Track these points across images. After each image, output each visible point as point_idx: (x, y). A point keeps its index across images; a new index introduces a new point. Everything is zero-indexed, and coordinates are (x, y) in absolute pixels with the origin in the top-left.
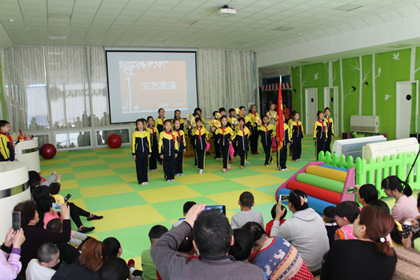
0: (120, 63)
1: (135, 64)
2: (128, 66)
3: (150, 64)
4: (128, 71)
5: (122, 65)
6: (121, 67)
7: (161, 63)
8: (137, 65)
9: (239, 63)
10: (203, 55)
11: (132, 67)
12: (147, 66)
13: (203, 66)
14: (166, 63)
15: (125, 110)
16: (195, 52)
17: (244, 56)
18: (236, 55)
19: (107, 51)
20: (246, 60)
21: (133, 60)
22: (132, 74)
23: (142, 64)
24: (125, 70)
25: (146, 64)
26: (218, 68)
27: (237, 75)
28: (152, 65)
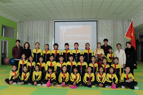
0: (60, 26)
1: (67, 27)
2: (64, 28)
3: (74, 27)
4: (63, 30)
5: (61, 28)
6: (60, 28)
7: (79, 26)
8: (68, 27)
9: (121, 26)
10: (101, 22)
11: (65, 28)
12: (72, 28)
13: (101, 28)
14: (82, 27)
15: (61, 47)
16: (97, 21)
17: (125, 23)
18: (120, 22)
19: (55, 22)
20: (126, 25)
21: (66, 26)
22: (65, 31)
23: (70, 27)
24: (62, 30)
25: (72, 27)
26: (109, 29)
27: (120, 32)
28: (75, 27)
